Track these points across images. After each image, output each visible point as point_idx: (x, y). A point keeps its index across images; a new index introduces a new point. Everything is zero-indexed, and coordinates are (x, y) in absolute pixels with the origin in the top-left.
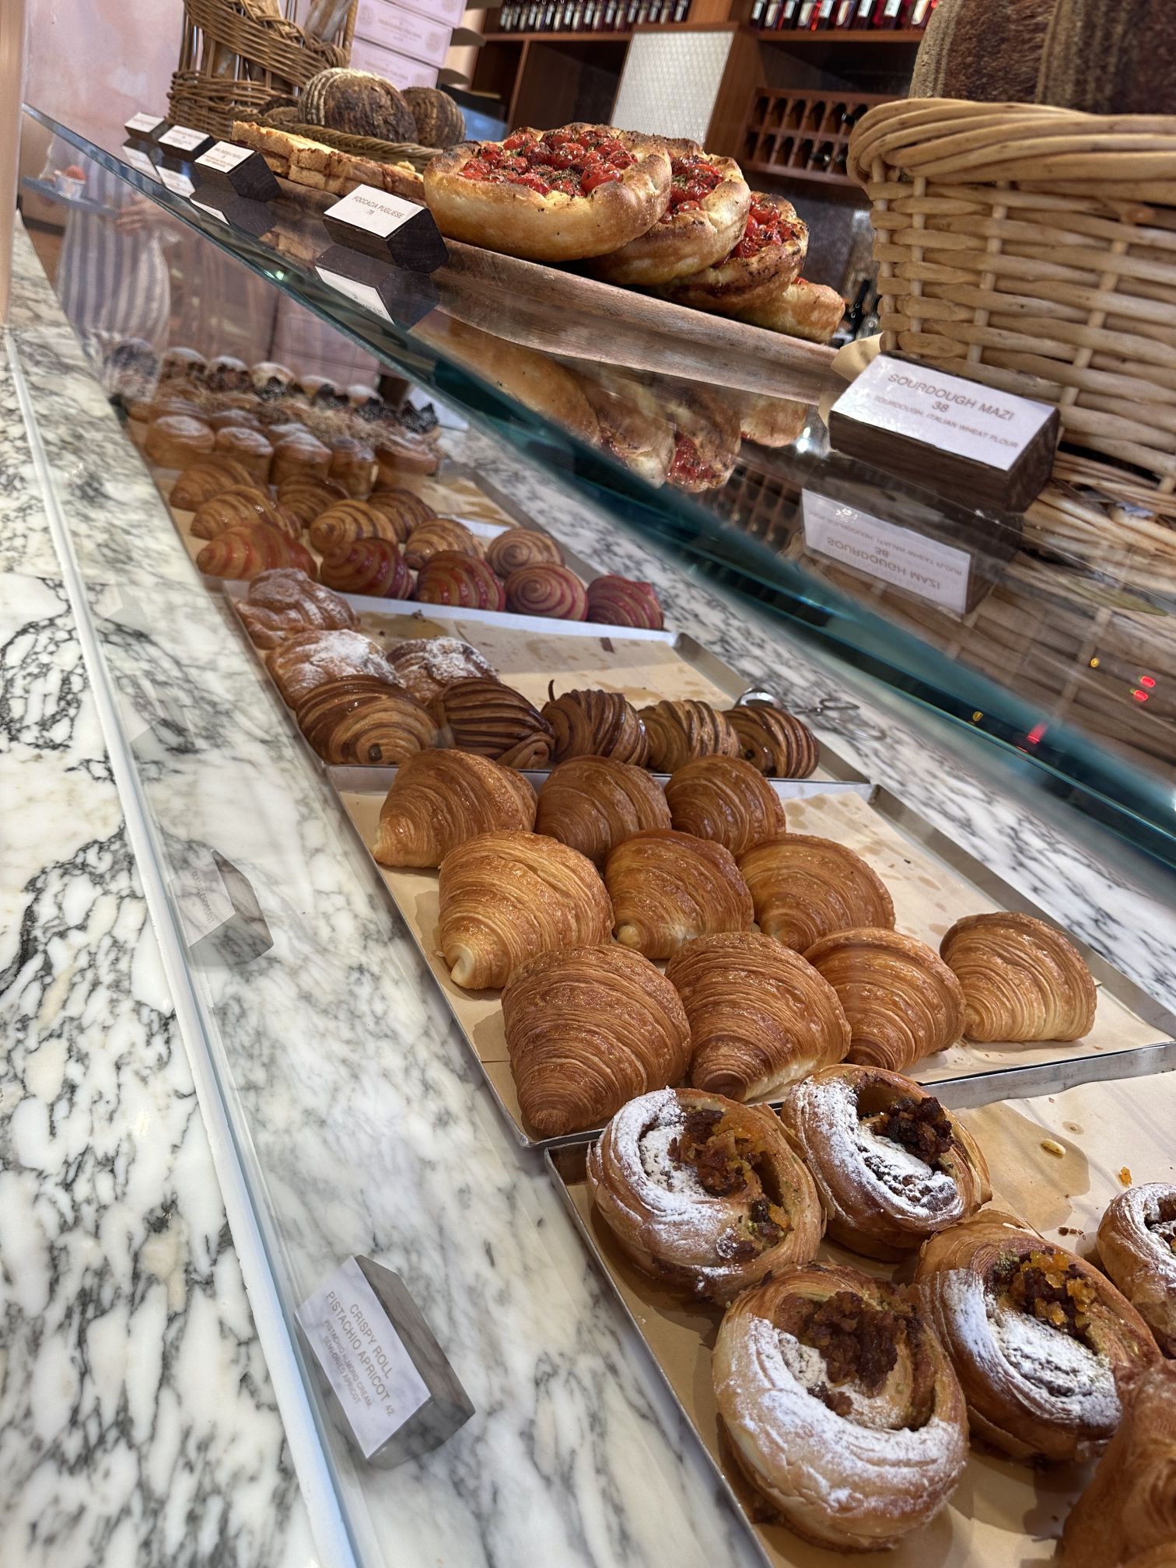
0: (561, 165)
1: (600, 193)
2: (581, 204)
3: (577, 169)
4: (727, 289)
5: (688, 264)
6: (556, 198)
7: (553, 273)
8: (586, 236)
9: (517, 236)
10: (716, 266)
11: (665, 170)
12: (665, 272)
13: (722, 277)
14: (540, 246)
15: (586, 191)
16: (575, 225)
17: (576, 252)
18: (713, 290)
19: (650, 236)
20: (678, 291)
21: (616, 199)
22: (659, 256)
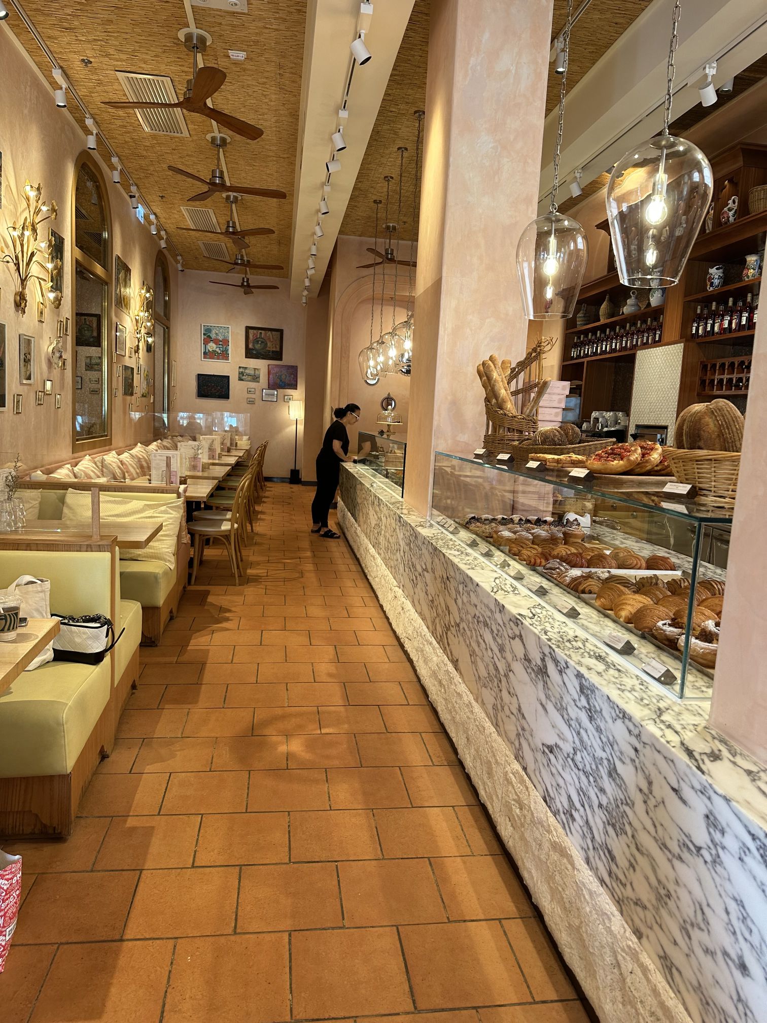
0: (616, 454)
1: (625, 460)
2: (621, 462)
3: (619, 455)
4: (660, 470)
5: (649, 468)
6: (616, 462)
7: (617, 476)
8: (623, 468)
9: (608, 471)
10: (657, 466)
11: (639, 451)
12: (644, 470)
13: (658, 468)
14: (613, 472)
15: (622, 459)
16: (621, 466)
17: (622, 471)
18: (657, 471)
19: (639, 464)
20: (648, 473)
21: (629, 460)
22: (642, 468)
